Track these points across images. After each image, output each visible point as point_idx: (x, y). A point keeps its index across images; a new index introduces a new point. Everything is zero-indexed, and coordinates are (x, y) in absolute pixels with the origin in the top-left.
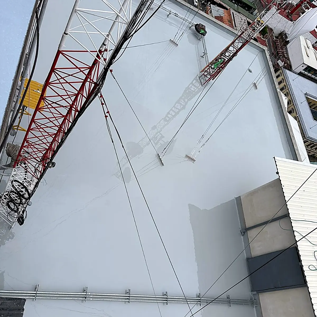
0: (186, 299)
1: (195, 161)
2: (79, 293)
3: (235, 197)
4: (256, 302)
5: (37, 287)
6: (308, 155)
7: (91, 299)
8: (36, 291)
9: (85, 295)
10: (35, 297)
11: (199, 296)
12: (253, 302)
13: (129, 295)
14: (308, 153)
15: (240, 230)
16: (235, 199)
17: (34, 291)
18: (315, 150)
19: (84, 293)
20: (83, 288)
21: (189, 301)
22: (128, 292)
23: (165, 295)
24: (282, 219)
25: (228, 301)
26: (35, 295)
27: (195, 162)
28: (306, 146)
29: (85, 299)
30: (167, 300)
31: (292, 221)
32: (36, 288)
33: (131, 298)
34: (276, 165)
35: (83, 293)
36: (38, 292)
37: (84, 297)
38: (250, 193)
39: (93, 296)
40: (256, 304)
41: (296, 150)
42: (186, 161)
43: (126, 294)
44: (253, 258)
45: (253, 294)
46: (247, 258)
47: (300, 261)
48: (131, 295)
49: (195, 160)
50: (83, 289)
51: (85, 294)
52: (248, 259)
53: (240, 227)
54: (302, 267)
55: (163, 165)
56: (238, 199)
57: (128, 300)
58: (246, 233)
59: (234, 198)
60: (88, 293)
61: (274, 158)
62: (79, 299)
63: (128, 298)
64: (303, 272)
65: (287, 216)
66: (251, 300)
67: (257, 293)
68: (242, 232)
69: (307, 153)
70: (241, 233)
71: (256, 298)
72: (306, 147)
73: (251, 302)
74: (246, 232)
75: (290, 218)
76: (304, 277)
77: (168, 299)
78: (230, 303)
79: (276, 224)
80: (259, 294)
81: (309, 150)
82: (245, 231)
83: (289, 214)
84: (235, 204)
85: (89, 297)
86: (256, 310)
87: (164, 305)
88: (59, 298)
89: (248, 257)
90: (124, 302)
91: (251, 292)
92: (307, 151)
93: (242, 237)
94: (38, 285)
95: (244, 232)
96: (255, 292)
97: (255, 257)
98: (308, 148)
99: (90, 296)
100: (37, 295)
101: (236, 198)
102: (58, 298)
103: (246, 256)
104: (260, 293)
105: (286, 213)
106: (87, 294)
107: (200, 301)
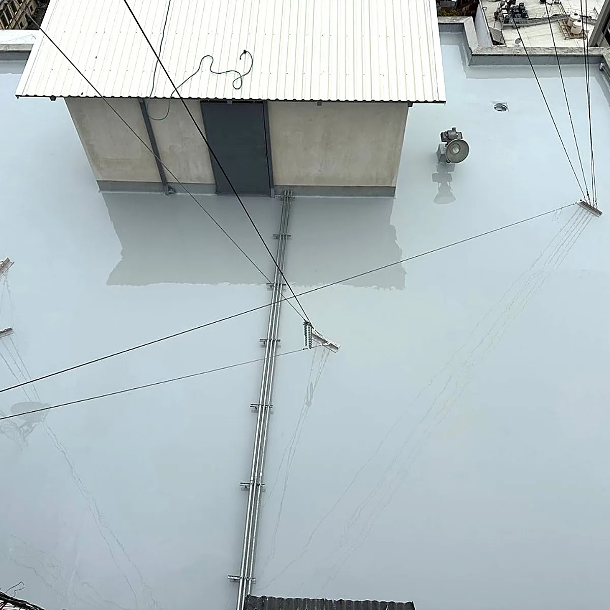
0: (274, 303)
1: (8, 260)
2: (249, 497)
3: (99, 192)
4: (287, 192)
5: (232, 578)
6: (27, 29)
7: (261, 475)
8: (239, 578)
9: (253, 486)
10: (249, 581)
11: (272, 286)
12: (286, 197)
13: (260, 406)
14: (21, 27)
15: (164, 195)
16: (103, 192)
17: (239, 582)
18: (18, 11)
19: (249, 489)
20: (242, 490)
21: (278, 299)
22: (255, 408)
23: (264, 343)
24: (149, 115)
25: (282, 238)
26: (245, 581)
27: (11, 261)
28: (5, 27)
29: (260, 486)
30: (274, 341)
31: (152, 96)
32: (235, 580)
33: (264, 403)
34: (35, 96)
35: (249, 491)
36: (240, 575)
37: (256, 488)
38: (93, 160)
39: (257, 470)
40: (290, 193)
41: (8, 50)
42: (6, 278)
43: (258, 411)
44: (216, 182)
45: (275, 194)
46: (216, 193)
47: (224, 101)
48: (261, 403)
49: (8, 258)
50: (244, 490)
51: (251, 486)
52: (218, 192)
53: (159, 193)
54: (234, 101)
55: (11, 329)
56: (104, 185)
57: (268, 407)
58: (172, 186)
59: (101, 193)
60: (250, 481)
61: (18, 96)
62: (259, 497)
63: (265, 407)
64: (242, 101)
65: (143, 102)
66: (283, 200)
67: (273, 187)
68: (170, 192)
69: (22, 29)
70: (172, 195)
71: (280, 190)
72: (7, 29)
73: (286, 200)
74: (170, 184)
75: (147, 97)
76: (250, 101)
77: (272, 338)
78: (285, 235)
79: (157, 127)
80: (275, 184)
81: (17, 23)
82: (166, 186)
83: (138, 97)
84: (112, 193)
85: (257, 479)
86: (299, 194)
87: (280, 347)
88: (255, 534)
89: (215, 191)
90: (271, 415)
91: (270, 197)
92: (17, 29)
93: (179, 194)
94: (229, 577)
95: (170, 188)
96: (272, 190)
97: (215, 179)
98: (10, 24)
99: (256, 477)
100: (246, 576)
101: (101, 189)
102: (254, 536)
103: (212, 195)
104: (273, 184)
105: (137, 102)
106: (252, 482)
107: (278, 285)
